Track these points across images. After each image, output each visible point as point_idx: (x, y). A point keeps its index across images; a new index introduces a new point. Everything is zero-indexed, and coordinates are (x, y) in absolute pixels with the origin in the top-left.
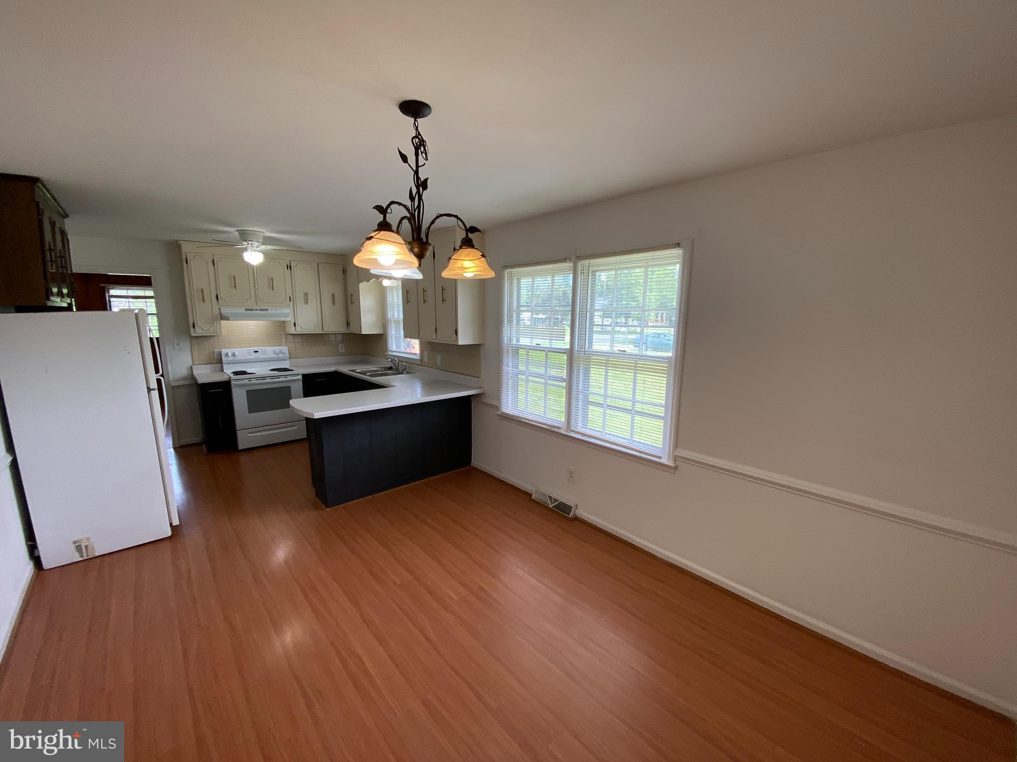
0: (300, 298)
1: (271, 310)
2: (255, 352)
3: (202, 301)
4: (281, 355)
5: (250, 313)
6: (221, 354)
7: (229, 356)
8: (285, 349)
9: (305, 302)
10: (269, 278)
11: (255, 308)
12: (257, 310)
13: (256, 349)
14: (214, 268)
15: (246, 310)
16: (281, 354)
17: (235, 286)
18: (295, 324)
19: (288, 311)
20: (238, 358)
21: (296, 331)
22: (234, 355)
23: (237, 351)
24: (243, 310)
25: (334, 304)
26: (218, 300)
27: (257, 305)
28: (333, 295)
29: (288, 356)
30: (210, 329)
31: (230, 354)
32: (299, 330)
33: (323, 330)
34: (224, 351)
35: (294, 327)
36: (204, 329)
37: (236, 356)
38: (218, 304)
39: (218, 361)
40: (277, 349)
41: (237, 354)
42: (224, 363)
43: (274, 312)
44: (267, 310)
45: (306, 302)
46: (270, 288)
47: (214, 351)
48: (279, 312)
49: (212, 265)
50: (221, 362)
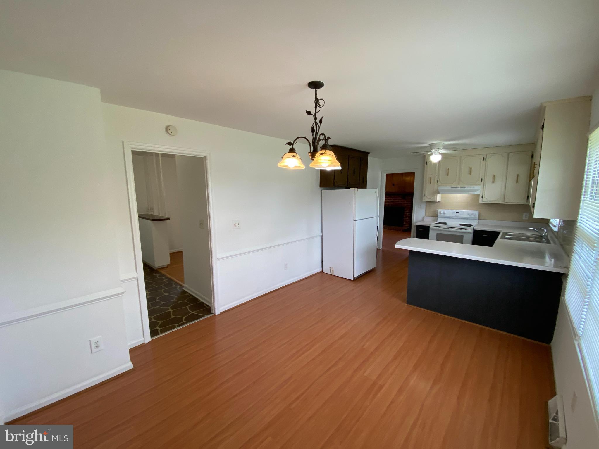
0: (489, 179)
1: (467, 187)
2: (456, 212)
3: (430, 184)
4: (473, 216)
5: (455, 189)
6: (438, 212)
7: (441, 214)
8: (477, 213)
10: (469, 167)
11: (457, 186)
12: (458, 188)
13: (457, 211)
15: (452, 188)
17: (448, 174)
18: (482, 196)
19: (479, 188)
20: (446, 215)
22: (444, 213)
23: (445, 211)
24: (450, 188)
25: (517, 182)
26: (438, 183)
27: (459, 184)
28: (518, 176)
30: (432, 198)
31: (442, 212)
32: (485, 201)
33: (504, 201)
34: (439, 210)
35: (481, 199)
37: (445, 214)
38: (438, 185)
39: (435, 215)
40: (470, 212)
41: (445, 213)
43: (469, 188)
44: (465, 187)
45: (493, 182)
46: (468, 174)
47: (435, 210)
48: (475, 188)
50: (437, 216)
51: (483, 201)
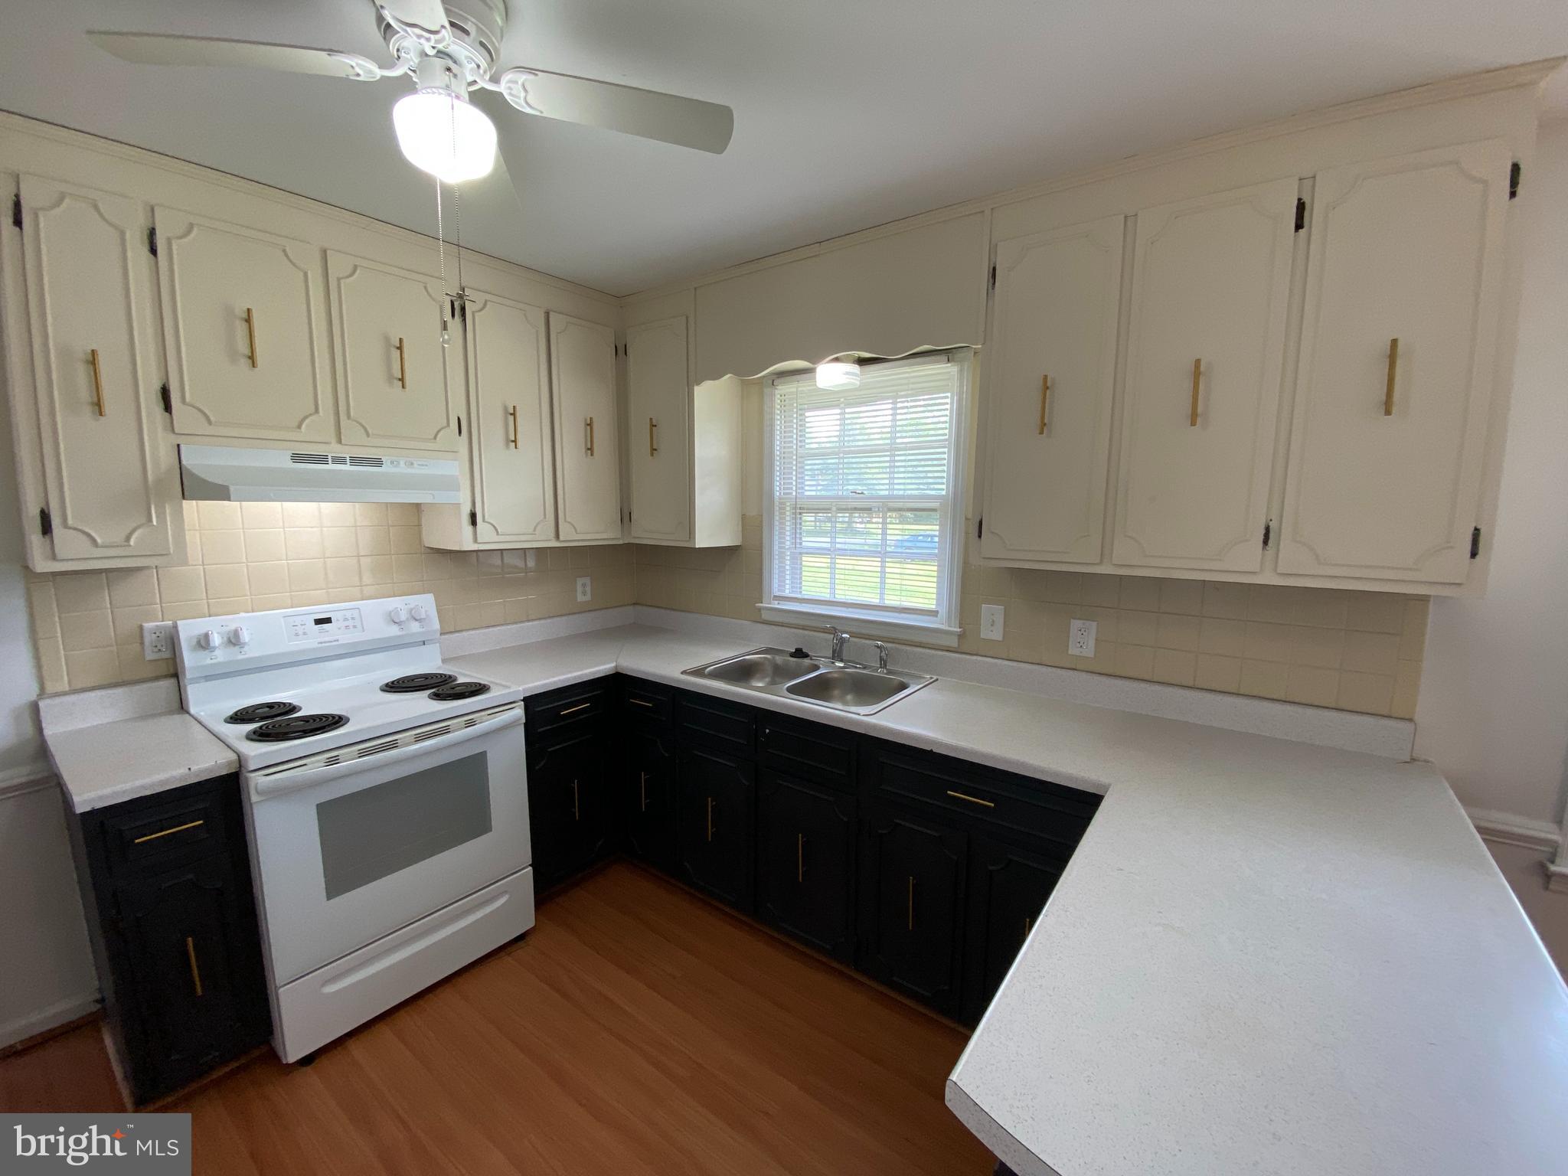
0: (492, 429)
1: (393, 463)
2: (318, 622)
4: (415, 627)
5: (310, 471)
6: (173, 639)
7: (214, 648)
8: (427, 605)
9: (508, 441)
10: (387, 339)
11: (333, 450)
12: (338, 460)
13: (322, 611)
14: (157, 263)
15: (297, 458)
16: (417, 624)
17: (252, 358)
18: (473, 515)
19: (454, 468)
20: (250, 653)
21: (475, 540)
22: (234, 640)
23: (245, 623)
24: (283, 461)
25: (590, 449)
26: (168, 407)
27: (340, 441)
28: (589, 424)
29: (437, 626)
30: (128, 538)
31: (216, 640)
32: (488, 538)
33: (557, 536)
34: (188, 630)
35: (470, 528)
36: (99, 541)
37: (243, 644)
38: (172, 426)
39: (162, 669)
40: (399, 604)
41: (245, 636)
42: (189, 675)
43: (402, 469)
44: (378, 462)
45: (512, 442)
46: (390, 378)
47: (141, 628)
48: (425, 471)
49: (145, 250)
50: (174, 671)
51: (479, 540)
